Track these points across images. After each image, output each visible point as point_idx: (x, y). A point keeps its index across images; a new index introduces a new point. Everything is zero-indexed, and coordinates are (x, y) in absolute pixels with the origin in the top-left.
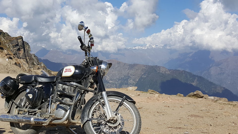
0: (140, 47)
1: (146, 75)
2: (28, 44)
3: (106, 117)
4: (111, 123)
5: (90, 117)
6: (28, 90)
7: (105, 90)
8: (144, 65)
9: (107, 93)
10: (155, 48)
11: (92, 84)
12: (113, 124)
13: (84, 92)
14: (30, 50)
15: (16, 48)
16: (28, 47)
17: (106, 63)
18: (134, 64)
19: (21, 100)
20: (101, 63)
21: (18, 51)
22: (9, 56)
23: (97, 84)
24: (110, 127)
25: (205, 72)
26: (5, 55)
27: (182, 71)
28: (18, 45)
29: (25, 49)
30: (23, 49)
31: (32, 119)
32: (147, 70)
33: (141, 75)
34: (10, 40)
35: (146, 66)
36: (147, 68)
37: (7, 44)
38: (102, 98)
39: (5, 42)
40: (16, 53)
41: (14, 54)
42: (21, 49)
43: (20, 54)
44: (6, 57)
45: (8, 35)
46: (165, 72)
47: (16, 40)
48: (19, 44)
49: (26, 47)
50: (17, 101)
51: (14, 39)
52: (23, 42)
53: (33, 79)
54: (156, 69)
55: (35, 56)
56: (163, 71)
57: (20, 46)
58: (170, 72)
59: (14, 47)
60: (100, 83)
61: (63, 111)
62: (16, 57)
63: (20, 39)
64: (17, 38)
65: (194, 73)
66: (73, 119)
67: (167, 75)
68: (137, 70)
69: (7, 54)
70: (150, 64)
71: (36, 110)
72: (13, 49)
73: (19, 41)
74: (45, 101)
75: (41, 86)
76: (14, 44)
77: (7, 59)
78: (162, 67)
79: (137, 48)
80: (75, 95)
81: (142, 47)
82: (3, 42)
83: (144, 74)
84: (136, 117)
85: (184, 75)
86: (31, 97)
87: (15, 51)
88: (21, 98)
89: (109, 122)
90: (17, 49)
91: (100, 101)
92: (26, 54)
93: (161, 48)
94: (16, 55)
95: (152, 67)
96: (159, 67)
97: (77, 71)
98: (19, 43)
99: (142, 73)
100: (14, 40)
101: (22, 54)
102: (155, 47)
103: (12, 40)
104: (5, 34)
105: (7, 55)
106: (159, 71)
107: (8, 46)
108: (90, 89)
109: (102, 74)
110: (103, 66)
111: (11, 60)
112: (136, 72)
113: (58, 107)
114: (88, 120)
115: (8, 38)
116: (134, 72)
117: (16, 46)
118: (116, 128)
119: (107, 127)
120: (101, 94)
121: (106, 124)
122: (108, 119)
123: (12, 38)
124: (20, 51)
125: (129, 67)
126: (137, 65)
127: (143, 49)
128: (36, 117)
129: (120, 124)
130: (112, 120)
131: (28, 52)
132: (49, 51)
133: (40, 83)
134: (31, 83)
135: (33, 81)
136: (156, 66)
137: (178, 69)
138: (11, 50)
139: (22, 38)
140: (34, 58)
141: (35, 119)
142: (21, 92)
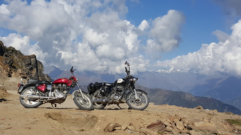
0: (163, 70)
1: (169, 101)
2: (41, 63)
3: (135, 99)
4: (137, 101)
5: (129, 98)
6: (101, 89)
7: (135, 89)
8: (167, 90)
9: (136, 90)
10: (180, 72)
11: (130, 86)
12: (138, 101)
13: (126, 89)
14: (43, 70)
15: (28, 67)
16: (41, 66)
17: (135, 78)
18: (156, 89)
19: (98, 93)
20: (134, 78)
21: (30, 70)
22: (23, 75)
23: (132, 86)
24: (137, 103)
25: (237, 101)
26: (19, 74)
27: (210, 99)
28: (30, 64)
29: (38, 68)
30: (35, 69)
31: (104, 100)
32: (170, 95)
33: (164, 101)
34: (22, 58)
35: (169, 92)
36: (170, 94)
37: (20, 63)
38: (134, 92)
39: (18, 60)
40: (29, 73)
41: (27, 74)
42: (33, 69)
43: (32, 74)
44: (20, 76)
45: (21, 54)
46: (191, 99)
47: (29, 58)
48: (32, 64)
49: (39, 66)
50: (95, 94)
51: (26, 57)
52: (36, 61)
53: (103, 84)
54: (180, 95)
55: (48, 77)
56: (188, 98)
57: (33, 65)
58: (196, 99)
59: (26, 66)
60: (133, 86)
61: (118, 97)
62: (29, 77)
63: (33, 58)
64: (30, 57)
65: (225, 102)
66: (122, 100)
67: (192, 102)
68: (158, 95)
69: (22, 73)
70: (175, 90)
71: (105, 97)
72: (26, 68)
73: (32, 60)
74: (109, 93)
75: (107, 87)
76: (26, 63)
77: (21, 79)
78: (187, 93)
79: (159, 71)
80: (123, 90)
81: (165, 71)
82: (16, 60)
83: (166, 100)
84: (147, 99)
85: (212, 103)
86: (103, 92)
87: (27, 70)
88: (98, 92)
89: (136, 100)
90: (30, 68)
91: (133, 93)
92: (39, 74)
93: (187, 72)
94: (29, 75)
95: (177, 93)
96: (184, 93)
97: (123, 81)
98: (32, 62)
99: (165, 100)
100: (27, 59)
101: (34, 73)
102: (180, 70)
103: (25, 58)
104: (17, 52)
105: (21, 75)
106: (183, 98)
107: (21, 65)
108: (128, 88)
109: (134, 82)
110: (134, 79)
111: (26, 80)
112: (158, 98)
113: (115, 95)
114: (128, 99)
115: (21, 56)
116: (155, 97)
117: (28, 65)
118: (139, 103)
119: (136, 103)
120: (134, 90)
121: (135, 102)
122: (136, 99)
123: (25, 57)
124: (32, 71)
125: (150, 92)
126: (159, 90)
127: (167, 73)
128: (105, 99)
129: (140, 102)
130: (138, 100)
131: (41, 72)
132: (63, 71)
133: (107, 86)
134: (102, 86)
135: (103, 85)
136: (181, 92)
137: (206, 96)
138: (24, 70)
139: (35, 57)
140: (47, 78)
141: (105, 100)
142: (97, 90)
